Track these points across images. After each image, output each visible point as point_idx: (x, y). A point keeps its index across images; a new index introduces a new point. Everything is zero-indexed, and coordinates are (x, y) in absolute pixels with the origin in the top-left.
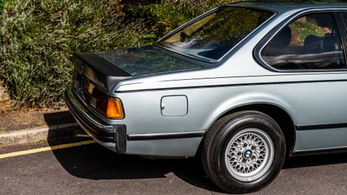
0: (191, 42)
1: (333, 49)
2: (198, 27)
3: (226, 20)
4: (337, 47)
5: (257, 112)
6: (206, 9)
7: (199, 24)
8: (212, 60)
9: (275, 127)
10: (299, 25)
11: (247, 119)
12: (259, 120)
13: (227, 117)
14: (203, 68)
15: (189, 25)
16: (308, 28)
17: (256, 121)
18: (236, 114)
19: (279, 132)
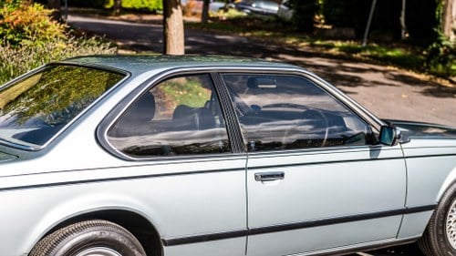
0: (8, 115)
1: (213, 125)
2: (19, 93)
3: (62, 82)
4: (218, 122)
5: (104, 222)
6: (32, 66)
7: (22, 87)
8: (32, 146)
9: (133, 243)
10: (176, 87)
11: (90, 234)
12: (107, 233)
13: (58, 232)
14: (18, 158)
15: (6, 89)
16: (189, 91)
17: (104, 236)
18: (72, 227)
19: (138, 250)
